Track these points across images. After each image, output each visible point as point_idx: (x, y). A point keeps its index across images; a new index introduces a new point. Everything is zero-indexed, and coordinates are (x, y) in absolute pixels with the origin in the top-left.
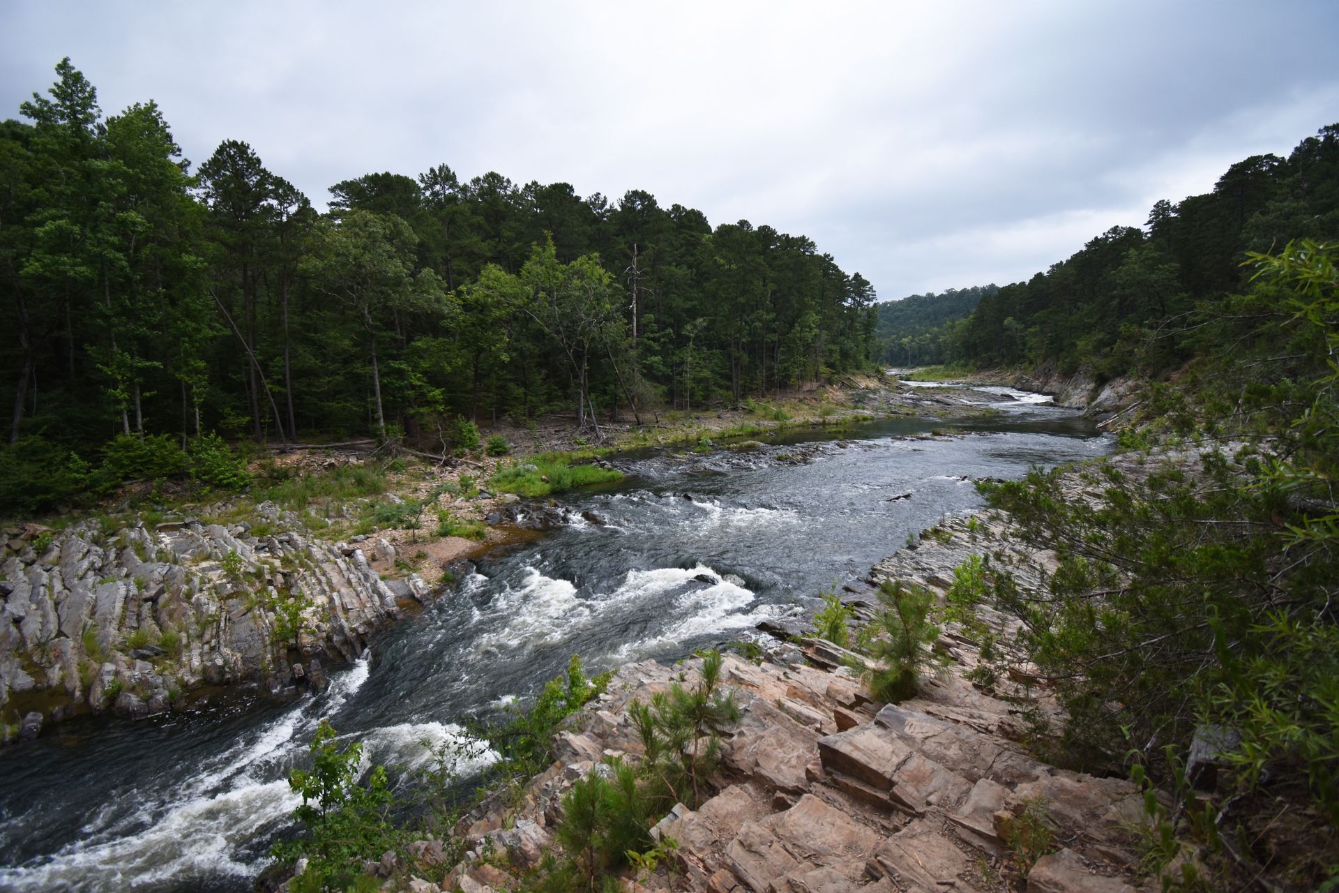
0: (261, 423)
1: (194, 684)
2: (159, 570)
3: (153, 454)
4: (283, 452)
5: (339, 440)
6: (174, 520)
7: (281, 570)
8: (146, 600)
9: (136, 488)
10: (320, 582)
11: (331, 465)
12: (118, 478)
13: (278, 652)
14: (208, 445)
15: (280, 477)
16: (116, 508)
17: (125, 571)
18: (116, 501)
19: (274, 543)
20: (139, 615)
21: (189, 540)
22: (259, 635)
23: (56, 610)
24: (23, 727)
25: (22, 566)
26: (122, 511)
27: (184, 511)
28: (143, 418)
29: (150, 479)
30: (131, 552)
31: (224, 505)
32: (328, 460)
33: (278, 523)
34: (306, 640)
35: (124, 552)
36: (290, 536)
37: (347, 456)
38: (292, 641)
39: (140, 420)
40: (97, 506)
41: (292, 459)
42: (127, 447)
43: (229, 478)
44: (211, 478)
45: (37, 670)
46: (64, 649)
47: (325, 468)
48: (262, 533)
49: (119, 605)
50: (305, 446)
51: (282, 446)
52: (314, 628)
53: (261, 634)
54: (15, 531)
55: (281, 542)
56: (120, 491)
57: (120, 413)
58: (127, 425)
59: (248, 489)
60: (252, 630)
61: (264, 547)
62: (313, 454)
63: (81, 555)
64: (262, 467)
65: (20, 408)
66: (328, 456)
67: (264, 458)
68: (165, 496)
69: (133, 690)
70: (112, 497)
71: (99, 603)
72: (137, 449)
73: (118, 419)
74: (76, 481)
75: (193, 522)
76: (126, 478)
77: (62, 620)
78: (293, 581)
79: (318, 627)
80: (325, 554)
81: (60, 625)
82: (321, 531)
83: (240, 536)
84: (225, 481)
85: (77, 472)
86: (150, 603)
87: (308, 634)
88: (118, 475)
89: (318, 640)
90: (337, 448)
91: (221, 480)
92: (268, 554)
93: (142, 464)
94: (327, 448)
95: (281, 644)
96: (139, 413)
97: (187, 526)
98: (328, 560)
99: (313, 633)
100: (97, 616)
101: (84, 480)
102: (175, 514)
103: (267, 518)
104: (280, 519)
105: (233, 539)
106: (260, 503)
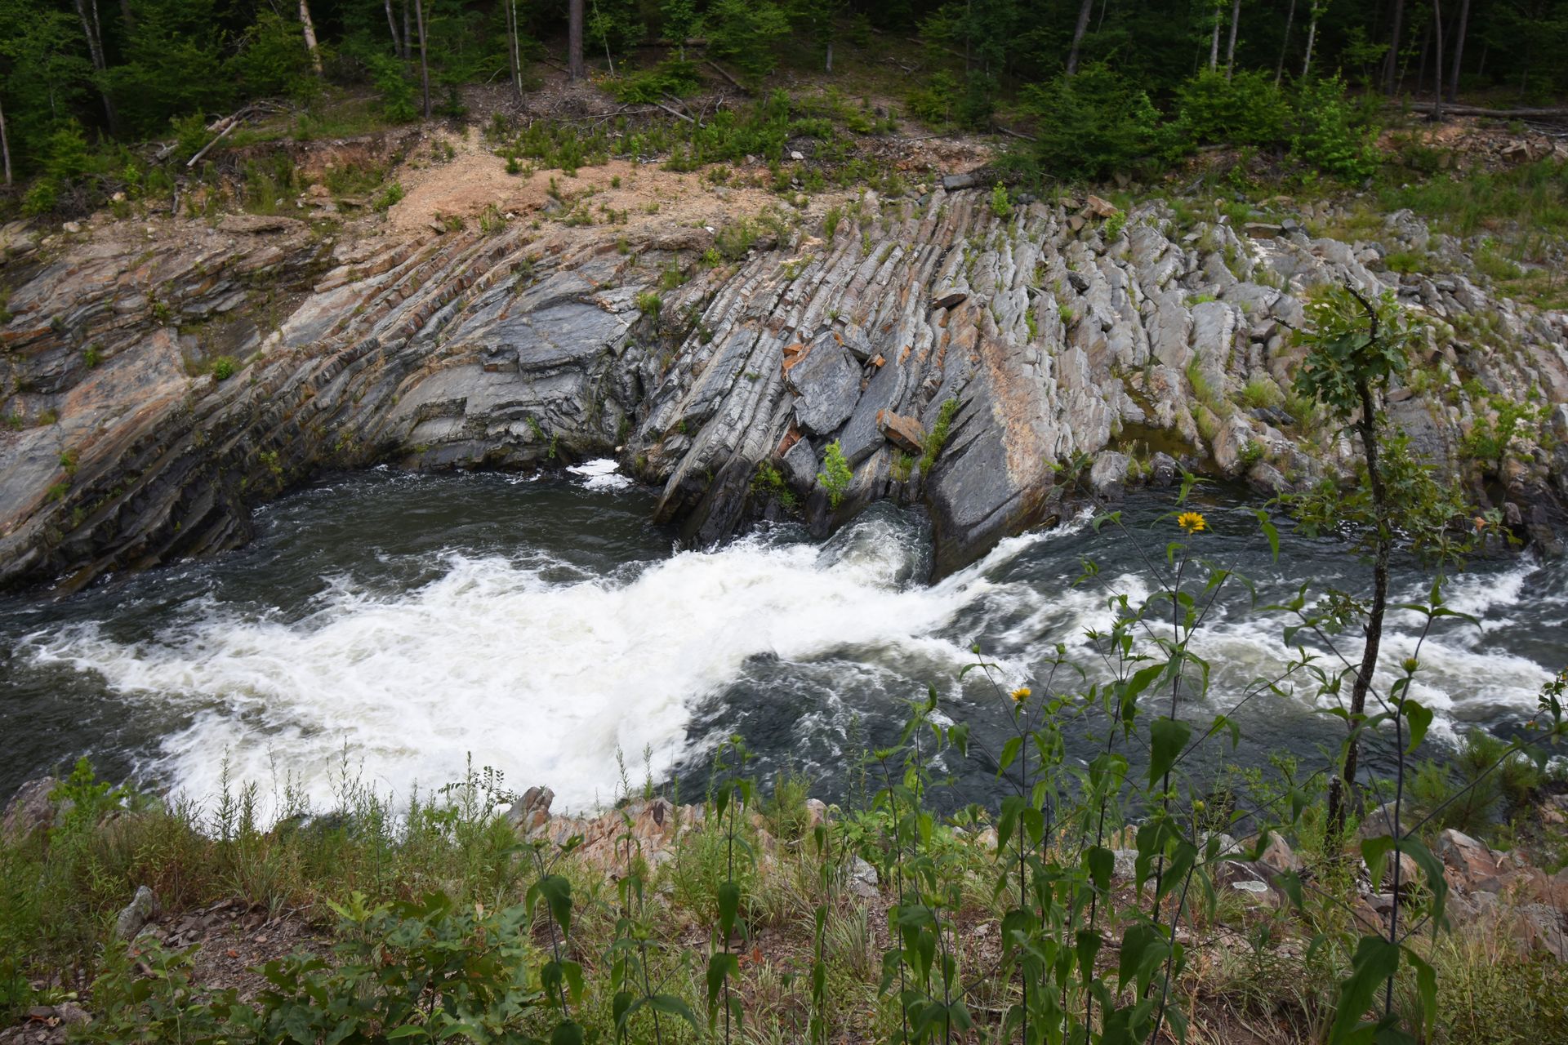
0: (1398, 58)
1: (1345, 480)
2: (1266, 297)
3: (1244, 105)
4: (1432, 118)
5: (1534, 103)
6: (1264, 220)
7: (1455, 341)
8: (1255, 340)
9: (1213, 158)
10: (1526, 379)
11: (1519, 154)
12: (1191, 139)
13: (1469, 473)
14: (1324, 94)
15: (1424, 165)
16: (1183, 187)
17: (1217, 289)
18: (1184, 177)
19: (1428, 289)
20: (1247, 359)
21: (1294, 259)
22: (1440, 438)
23: (1144, 325)
24: (1156, 468)
25: (1092, 254)
26: (1193, 193)
27: (1276, 207)
28: (1238, 38)
29: (1234, 146)
30: (1216, 259)
31: (1331, 206)
32: (1514, 143)
33: (1427, 254)
34: (1518, 470)
35: (1208, 259)
36: (1456, 282)
37: (1551, 140)
38: (1492, 464)
39: (1233, 43)
40: (1161, 183)
41: (1450, 133)
42: (1211, 88)
43: (1344, 159)
44: (1319, 155)
45: (1144, 400)
46: (1170, 382)
47: (1504, 159)
48: (1404, 267)
49: (1227, 338)
50: (1467, 109)
51: (1430, 105)
52: (1529, 454)
53: (1444, 438)
54: (1073, 204)
55: (1440, 290)
56: (1191, 161)
57: (1209, 31)
58: (1215, 52)
59: (1368, 183)
60: (1429, 428)
61: (1413, 294)
62: (1485, 127)
63: (1158, 253)
64: (1396, 143)
65: (1085, 18)
66: (1513, 134)
67: (1401, 127)
68: (1250, 178)
69: (1274, 462)
70: (1178, 168)
71: (1200, 330)
72: (1222, 94)
73: (1206, 41)
74: (1143, 139)
75: (1295, 230)
76: (1203, 141)
77: (1154, 341)
78: (1476, 364)
79: (1535, 453)
80: (1527, 330)
81: (1151, 347)
82: (1509, 283)
83: (1371, 266)
84: (1337, 164)
85: (1145, 124)
86: (1260, 345)
87: (1520, 460)
88: (1195, 134)
89: (1535, 475)
90: (1531, 119)
91: (1331, 161)
92: (1420, 308)
93: (1226, 119)
94: (1513, 118)
95: (1474, 464)
96: (1235, 31)
97: (1283, 232)
98: (1535, 342)
99: (1528, 462)
100: (1197, 345)
101: (1151, 137)
102: (1262, 209)
103: (1408, 242)
104: (1431, 247)
105: (1363, 270)
106: (1393, 211)
